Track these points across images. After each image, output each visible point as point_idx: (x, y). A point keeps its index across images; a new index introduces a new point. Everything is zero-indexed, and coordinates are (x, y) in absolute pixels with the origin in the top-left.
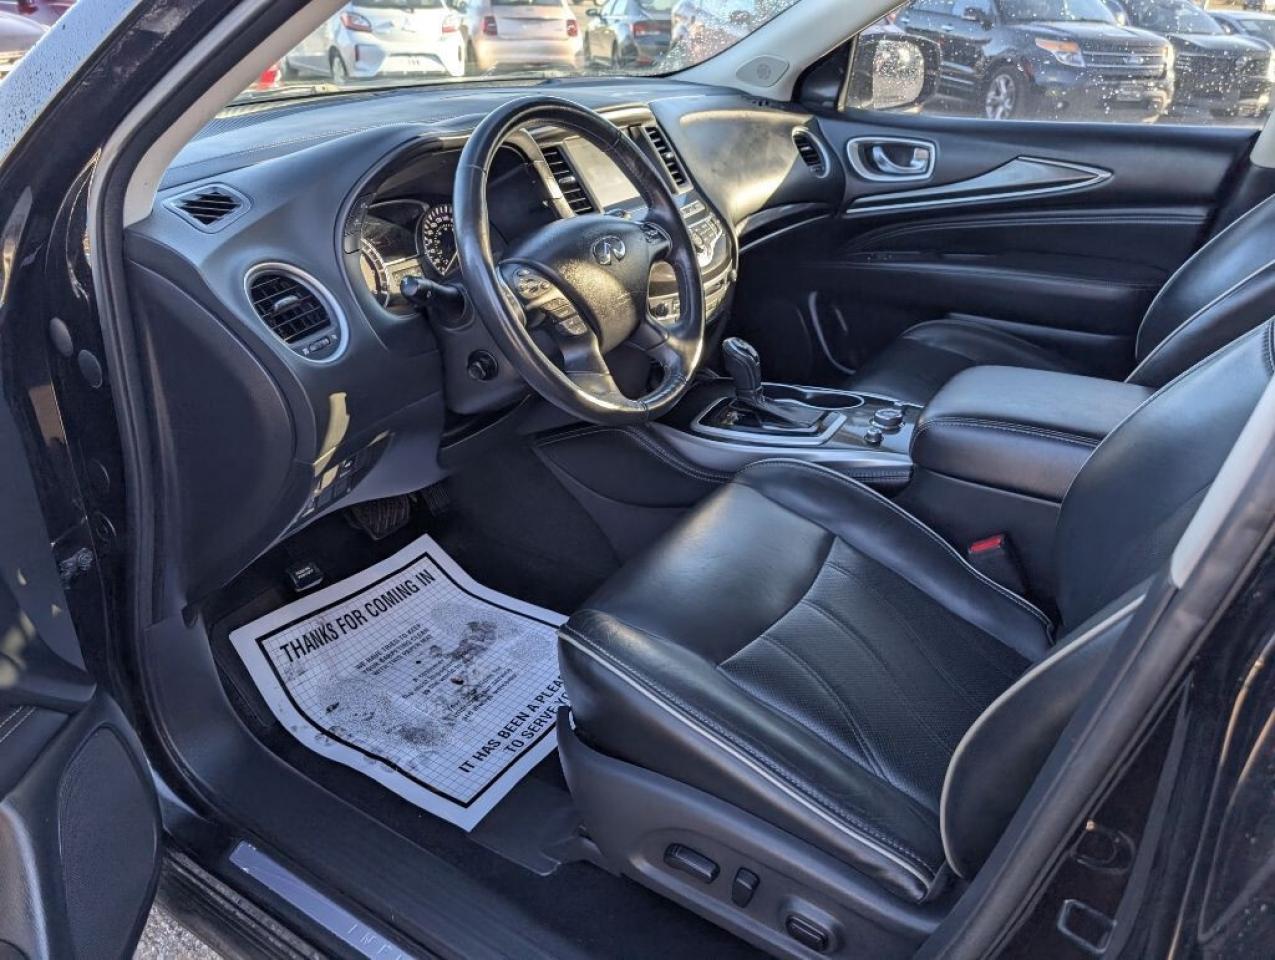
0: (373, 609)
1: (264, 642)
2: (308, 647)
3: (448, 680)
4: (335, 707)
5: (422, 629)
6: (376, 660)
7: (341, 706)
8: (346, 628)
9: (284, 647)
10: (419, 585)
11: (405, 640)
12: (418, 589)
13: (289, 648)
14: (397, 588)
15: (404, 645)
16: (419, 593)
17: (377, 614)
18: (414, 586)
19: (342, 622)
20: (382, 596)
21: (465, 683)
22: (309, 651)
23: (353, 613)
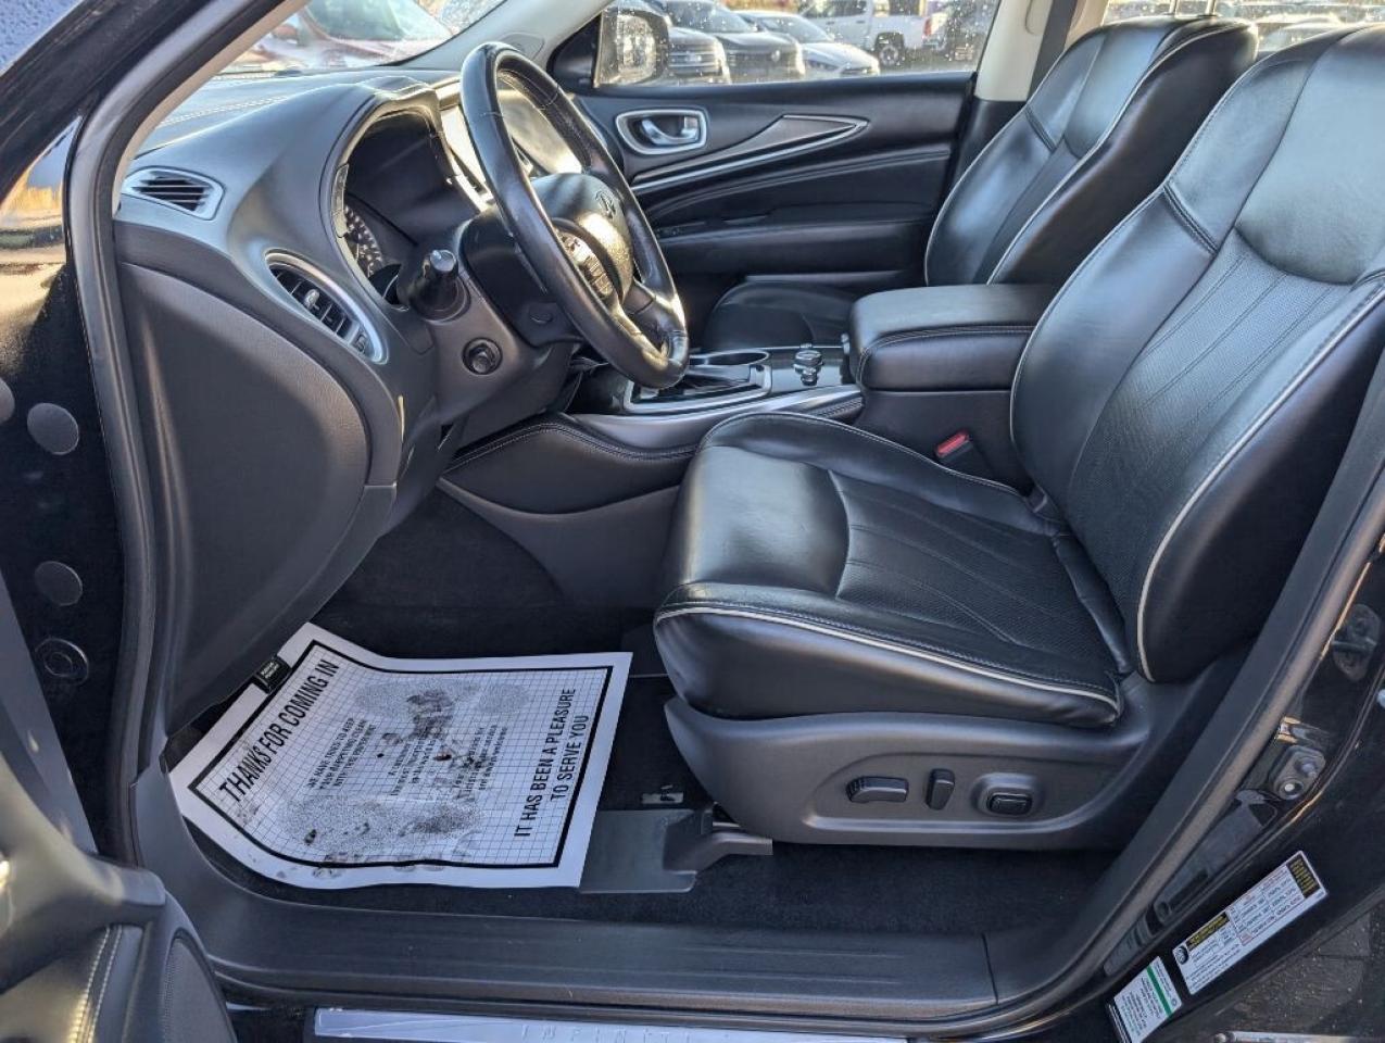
0: (291, 718)
1: (199, 788)
2: (249, 778)
3: (430, 761)
4: (313, 834)
5: (357, 722)
6: (327, 771)
7: (320, 831)
8: (273, 746)
9: (223, 787)
10: (325, 677)
11: (346, 740)
12: (326, 683)
13: (229, 786)
14: (303, 688)
15: (349, 745)
16: (328, 687)
17: (298, 723)
18: (319, 680)
19: (266, 741)
20: (292, 701)
21: (453, 756)
22: (252, 783)
23: (271, 727)
